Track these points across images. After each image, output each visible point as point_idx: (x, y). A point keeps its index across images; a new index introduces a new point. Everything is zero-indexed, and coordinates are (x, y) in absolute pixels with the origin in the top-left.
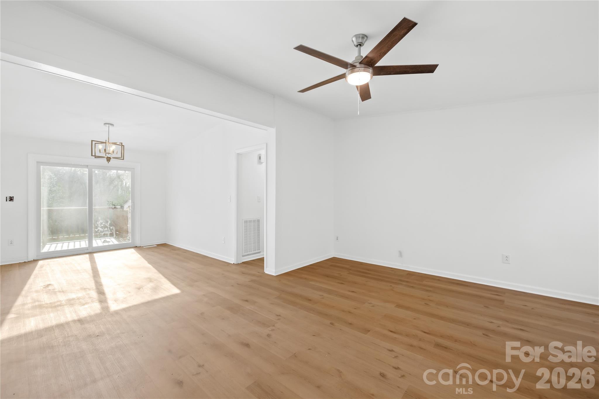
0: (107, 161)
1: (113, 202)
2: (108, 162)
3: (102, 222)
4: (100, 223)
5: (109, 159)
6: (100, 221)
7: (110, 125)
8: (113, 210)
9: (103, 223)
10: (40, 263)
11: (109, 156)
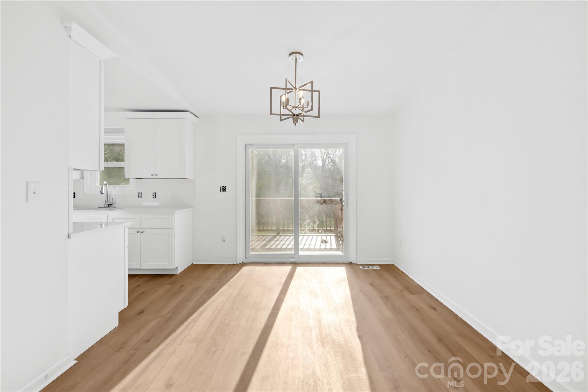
0: (294, 122)
1: (322, 194)
2: (295, 124)
3: (309, 222)
4: (306, 223)
5: (295, 117)
6: (307, 221)
7: (298, 55)
8: (321, 206)
9: (311, 224)
10: (245, 269)
11: (296, 112)
